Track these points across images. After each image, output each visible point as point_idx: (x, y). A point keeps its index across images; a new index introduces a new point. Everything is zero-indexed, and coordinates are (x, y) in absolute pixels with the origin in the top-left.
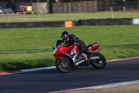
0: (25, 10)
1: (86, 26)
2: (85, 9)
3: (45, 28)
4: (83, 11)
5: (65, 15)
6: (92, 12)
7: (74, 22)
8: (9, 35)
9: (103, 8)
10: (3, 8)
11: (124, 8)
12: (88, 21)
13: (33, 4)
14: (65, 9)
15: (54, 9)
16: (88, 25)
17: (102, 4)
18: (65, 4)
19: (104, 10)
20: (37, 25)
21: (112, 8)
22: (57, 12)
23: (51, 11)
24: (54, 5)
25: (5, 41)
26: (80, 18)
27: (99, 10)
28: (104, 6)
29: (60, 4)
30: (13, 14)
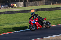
0: (14, 6)
1: (41, 12)
2: (40, 4)
3: (23, 13)
4: (39, 5)
5: (31, 7)
6: (43, 5)
7: (35, 10)
8: (7, 17)
9: (47, 3)
10: (4, 5)
11: (57, 3)
12: (41, 9)
13: (17, 3)
14: (31, 4)
15: (26, 5)
16: (41, 11)
17: (47, 2)
18: (31, 2)
19: (48, 4)
20: (19, 12)
21: (51, 3)
22: (28, 6)
23: (25, 6)
24: (26, 3)
25: (5, 20)
26: (38, 8)
27: (46, 4)
28: (48, 2)
29: (29, 2)
30: (8, 8)
